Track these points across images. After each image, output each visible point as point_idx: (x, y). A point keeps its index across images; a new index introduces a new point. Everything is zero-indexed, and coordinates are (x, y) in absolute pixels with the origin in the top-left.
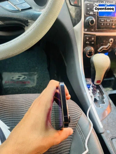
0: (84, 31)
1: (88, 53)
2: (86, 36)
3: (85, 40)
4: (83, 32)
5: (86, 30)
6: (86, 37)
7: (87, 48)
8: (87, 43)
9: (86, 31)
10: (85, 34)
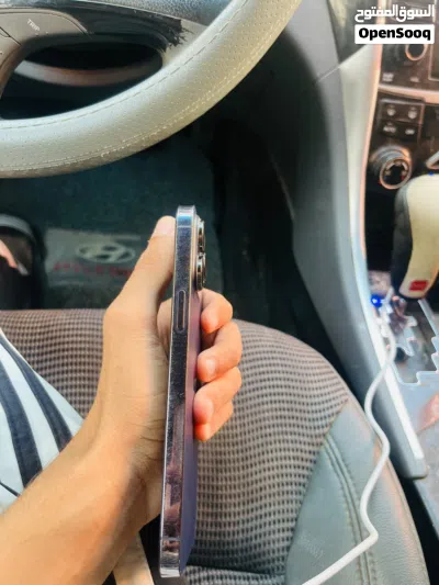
0: (381, 81)
1: (388, 173)
2: (386, 101)
3: (379, 117)
4: (377, 86)
5: (389, 77)
6: (386, 105)
7: (383, 149)
8: (386, 129)
9: (390, 80)
10: (381, 95)
